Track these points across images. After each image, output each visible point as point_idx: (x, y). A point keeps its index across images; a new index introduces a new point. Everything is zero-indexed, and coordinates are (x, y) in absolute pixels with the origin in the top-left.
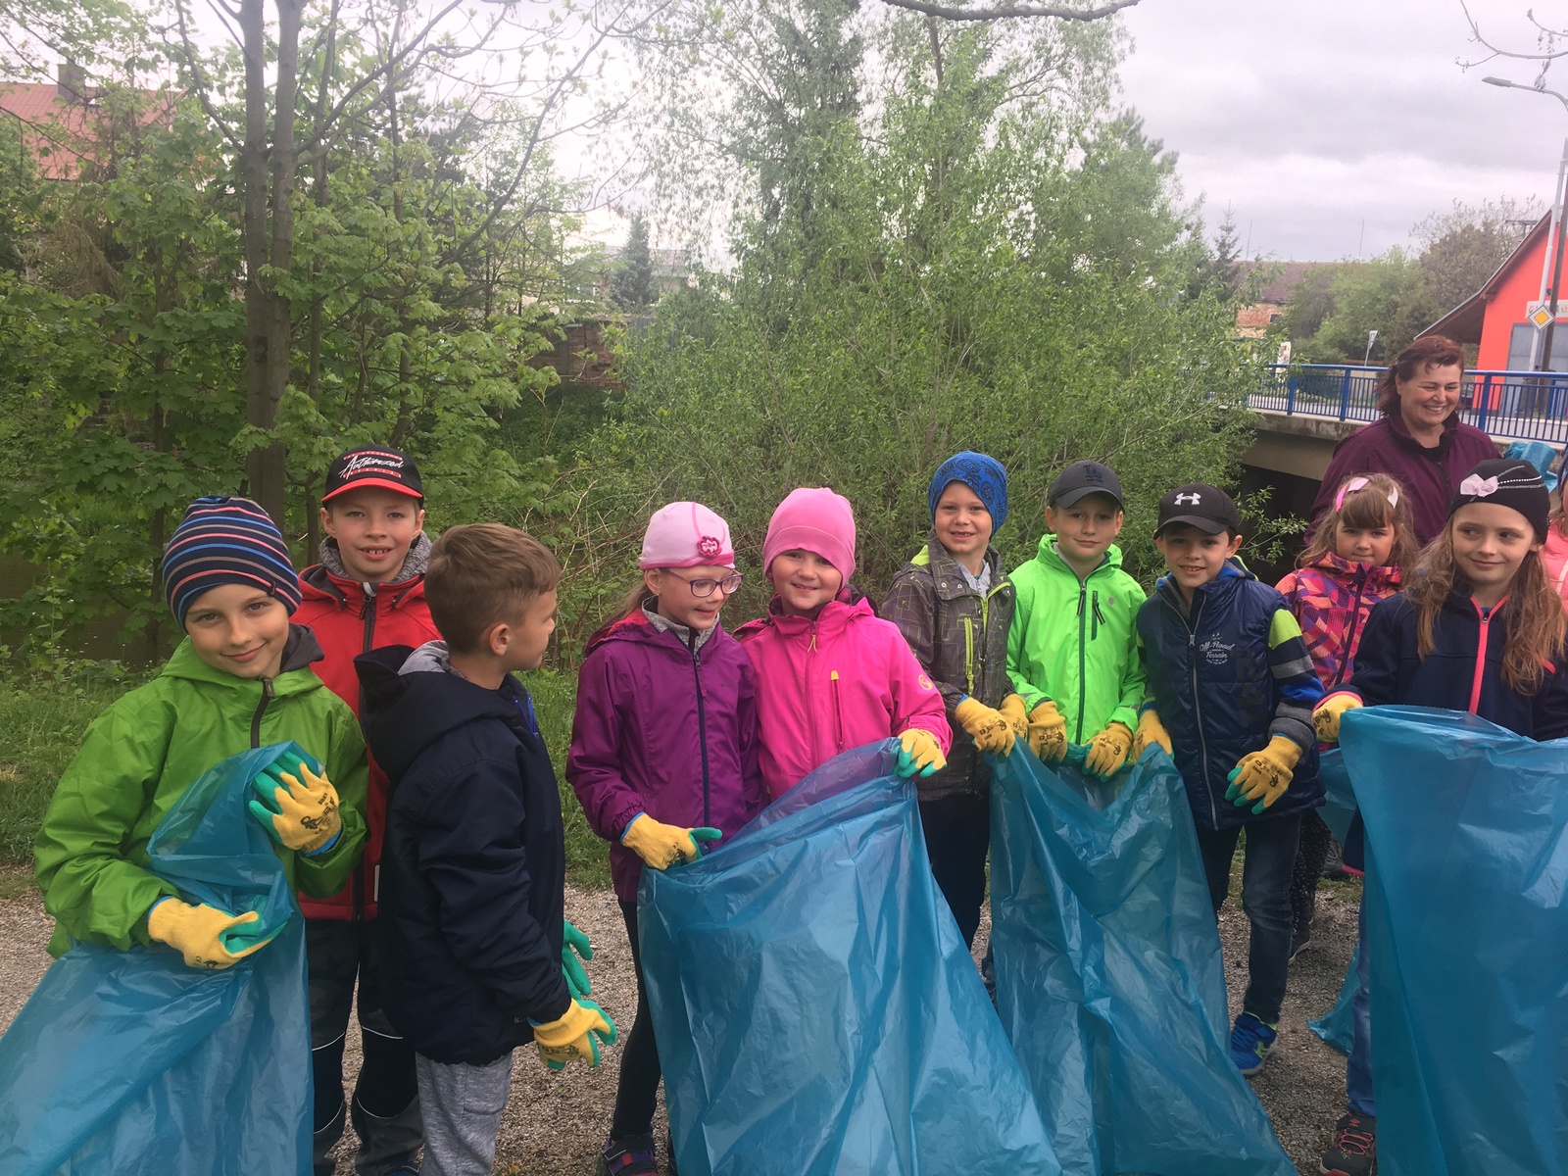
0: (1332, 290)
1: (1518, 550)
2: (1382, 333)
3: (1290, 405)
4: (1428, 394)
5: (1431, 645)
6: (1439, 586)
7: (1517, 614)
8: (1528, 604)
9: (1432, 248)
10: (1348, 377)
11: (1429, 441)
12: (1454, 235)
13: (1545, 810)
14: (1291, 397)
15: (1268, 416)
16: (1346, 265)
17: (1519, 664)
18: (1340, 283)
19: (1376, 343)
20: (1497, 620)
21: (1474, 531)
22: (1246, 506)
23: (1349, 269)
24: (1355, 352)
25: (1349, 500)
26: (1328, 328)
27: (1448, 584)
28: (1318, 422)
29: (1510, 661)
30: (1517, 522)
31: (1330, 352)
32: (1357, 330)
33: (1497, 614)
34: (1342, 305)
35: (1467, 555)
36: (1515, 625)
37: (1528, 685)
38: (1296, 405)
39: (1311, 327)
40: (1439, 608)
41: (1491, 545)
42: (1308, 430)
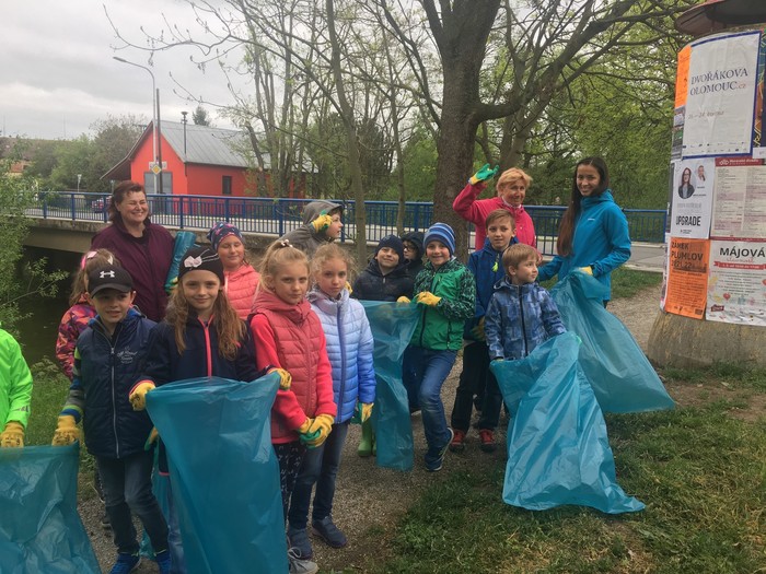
0: (55, 153)
1: (215, 291)
2: (84, 176)
3: (45, 213)
4: (133, 207)
5: (184, 346)
6: (182, 315)
7: (220, 322)
8: (224, 316)
9: (99, 134)
10: (73, 198)
11: (137, 234)
12: (109, 130)
13: (255, 416)
14: (45, 210)
15: (35, 219)
16: (60, 141)
17: (226, 346)
18: (59, 151)
19: (82, 180)
20: (212, 327)
21: (194, 284)
22: (34, 269)
23: (62, 143)
24: (73, 185)
25: (88, 263)
26: (55, 173)
27: (186, 313)
28: (61, 221)
29: (222, 346)
30: (213, 277)
31: (60, 185)
32: (70, 174)
33: (211, 324)
34: (61, 161)
35: (193, 297)
36: (220, 328)
37: (231, 355)
38: (48, 213)
39: (47, 173)
40: (184, 326)
41: (203, 291)
42: (57, 226)
